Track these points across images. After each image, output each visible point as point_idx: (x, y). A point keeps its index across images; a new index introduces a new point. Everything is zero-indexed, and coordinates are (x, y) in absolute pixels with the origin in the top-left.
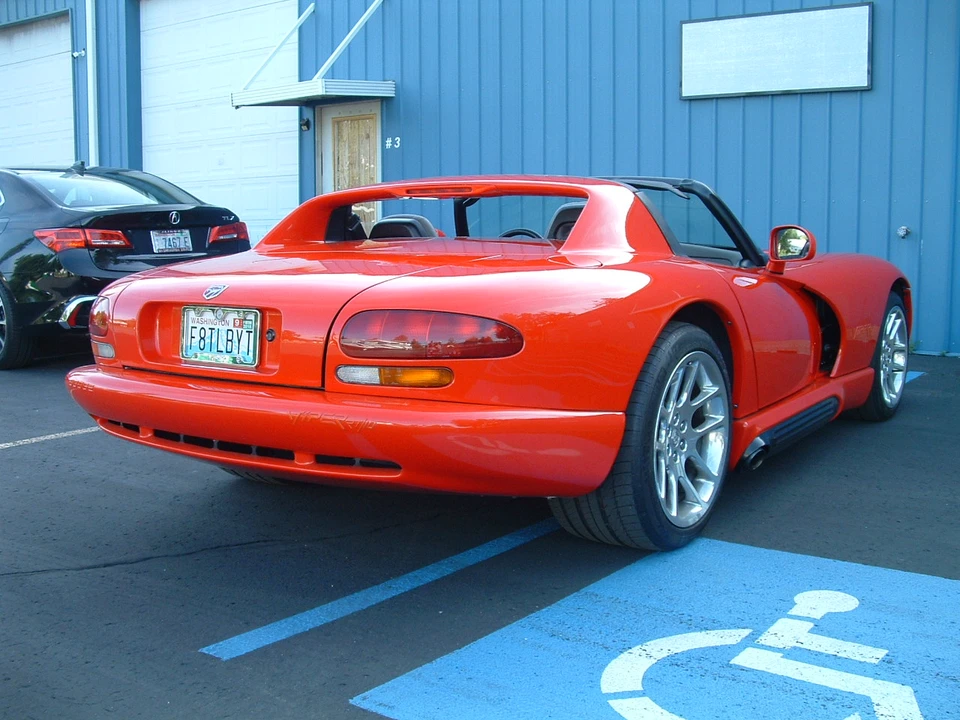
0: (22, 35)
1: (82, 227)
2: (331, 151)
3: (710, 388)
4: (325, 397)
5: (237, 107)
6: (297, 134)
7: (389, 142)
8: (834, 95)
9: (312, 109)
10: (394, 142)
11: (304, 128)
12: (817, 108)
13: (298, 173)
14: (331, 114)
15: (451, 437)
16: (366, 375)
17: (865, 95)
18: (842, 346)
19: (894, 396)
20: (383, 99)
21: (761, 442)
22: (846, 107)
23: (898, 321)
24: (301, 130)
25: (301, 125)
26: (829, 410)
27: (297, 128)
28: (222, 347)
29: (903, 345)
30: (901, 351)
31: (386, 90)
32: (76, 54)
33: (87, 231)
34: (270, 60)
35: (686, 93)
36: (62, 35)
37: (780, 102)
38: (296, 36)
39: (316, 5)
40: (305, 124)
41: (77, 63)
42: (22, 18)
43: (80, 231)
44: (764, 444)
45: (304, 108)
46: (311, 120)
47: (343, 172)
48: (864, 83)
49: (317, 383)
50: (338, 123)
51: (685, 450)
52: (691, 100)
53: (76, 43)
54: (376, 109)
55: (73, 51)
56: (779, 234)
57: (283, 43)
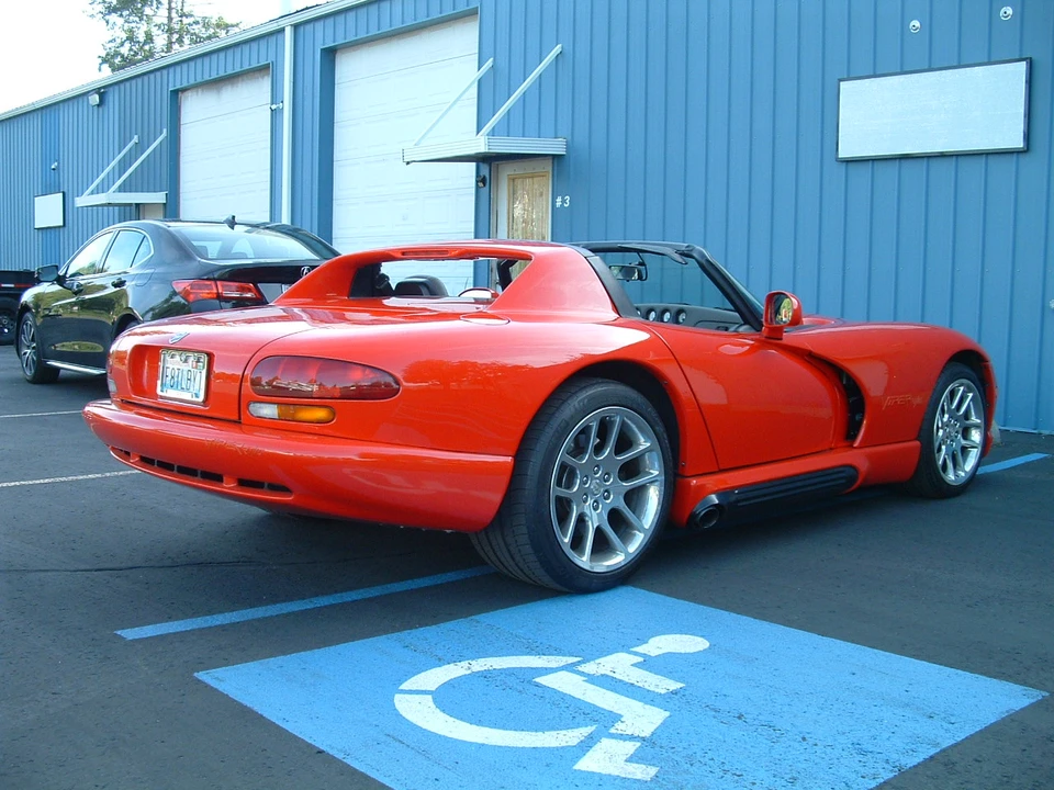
0: (229, 88)
1: (215, 280)
2: (506, 211)
3: (643, 443)
4: (241, 429)
5: (408, 163)
6: (473, 191)
7: (559, 199)
8: (990, 157)
9: (489, 164)
10: (564, 201)
11: (481, 184)
12: (973, 171)
13: (473, 230)
14: (507, 170)
15: (347, 471)
16: (269, 411)
17: (1021, 156)
18: (866, 416)
19: (963, 474)
20: (554, 156)
21: (714, 499)
22: (1003, 170)
23: (971, 395)
24: (477, 187)
25: (477, 182)
26: (842, 478)
27: (474, 185)
28: (184, 386)
29: (979, 421)
30: (977, 426)
31: (556, 147)
32: (274, 107)
33: (218, 283)
34: (441, 117)
35: (842, 154)
36: (263, 86)
37: (934, 163)
38: (474, 91)
39: (494, 60)
40: (481, 180)
41: (275, 115)
42: (230, 72)
43: (213, 283)
44: (717, 502)
45: (481, 164)
46: (488, 177)
47: (517, 230)
48: (1020, 144)
49: (235, 418)
50: (513, 180)
51: (608, 501)
52: (848, 161)
53: (275, 96)
54: (548, 166)
55: (272, 104)
56: (775, 300)
57: (458, 99)
